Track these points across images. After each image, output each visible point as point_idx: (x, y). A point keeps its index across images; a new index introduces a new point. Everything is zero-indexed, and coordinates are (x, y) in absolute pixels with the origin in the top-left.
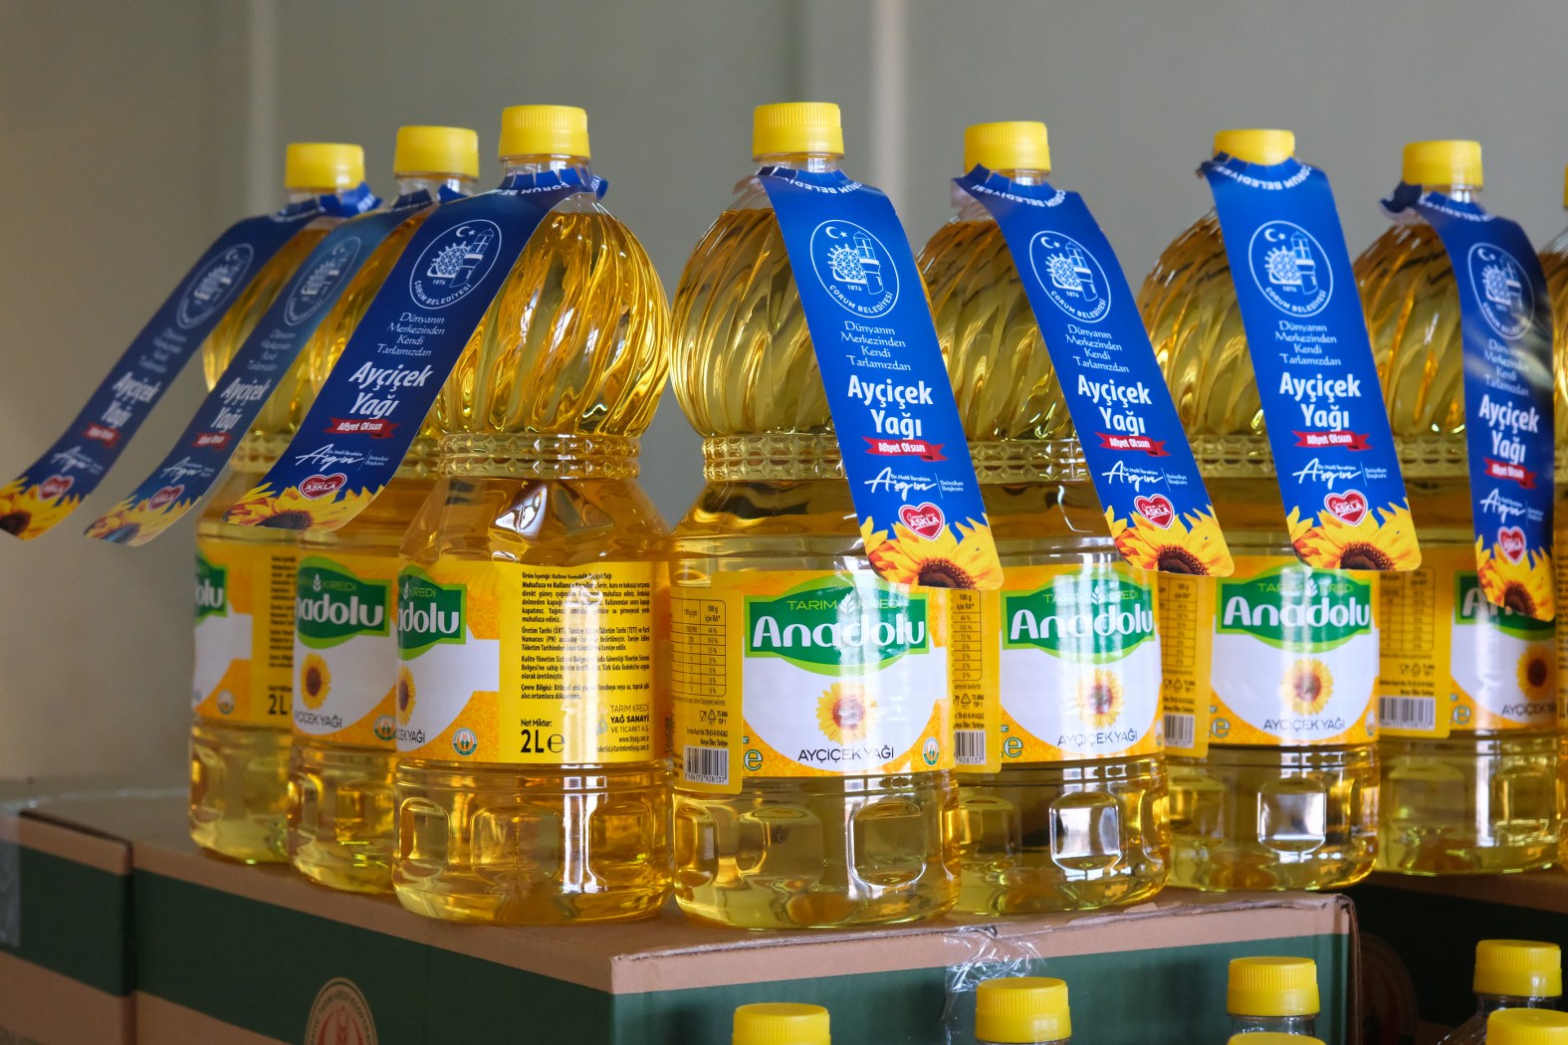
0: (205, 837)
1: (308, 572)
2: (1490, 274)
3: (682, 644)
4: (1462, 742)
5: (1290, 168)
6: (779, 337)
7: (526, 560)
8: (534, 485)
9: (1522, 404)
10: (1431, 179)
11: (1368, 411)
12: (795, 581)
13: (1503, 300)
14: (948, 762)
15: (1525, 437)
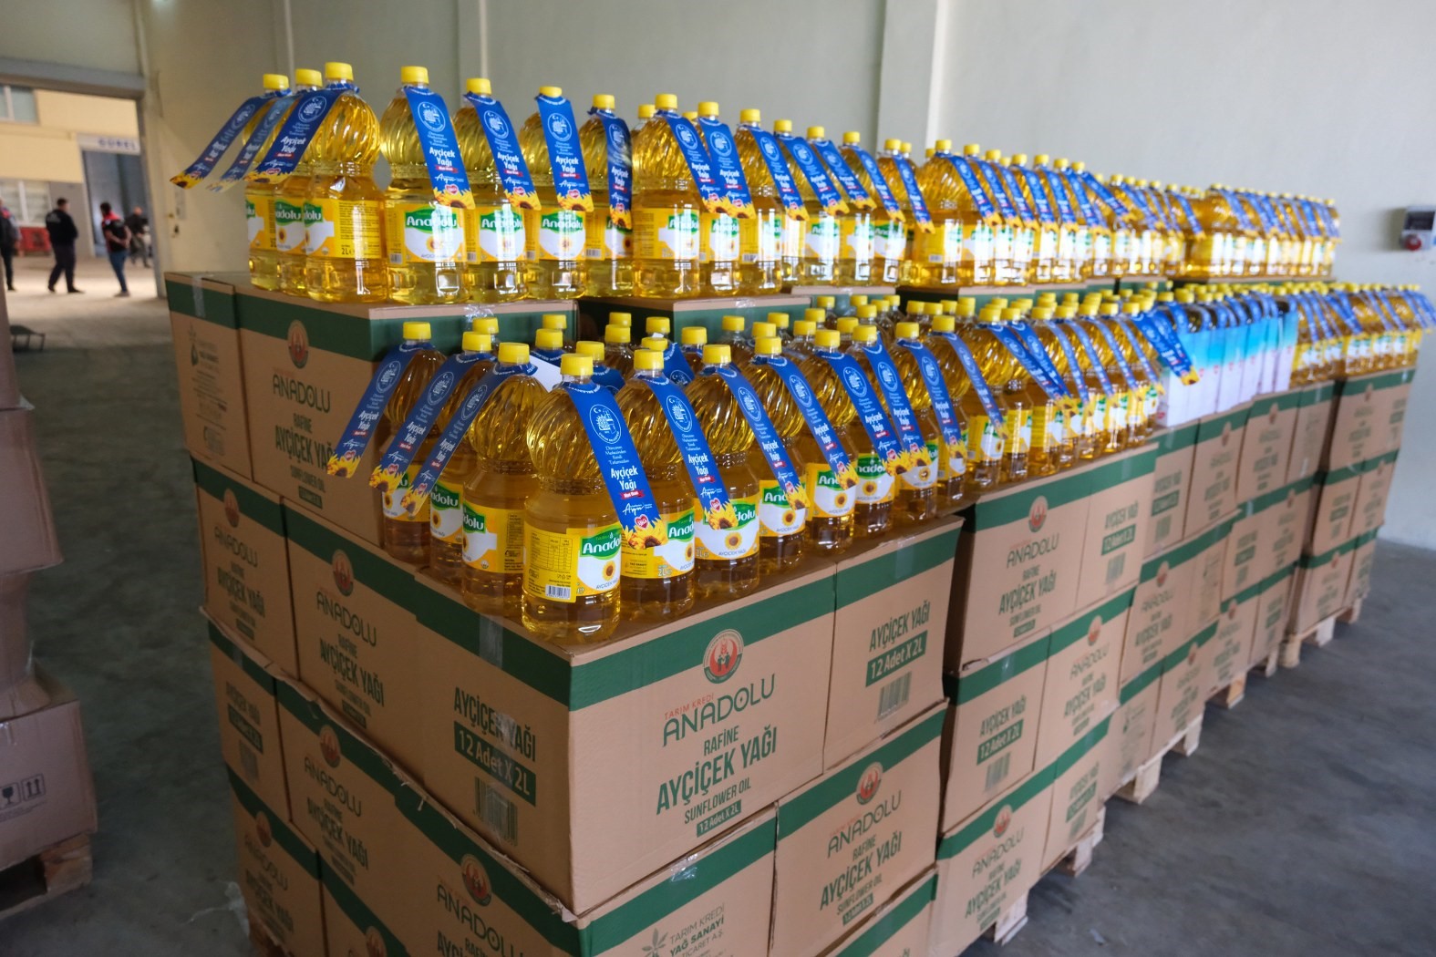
0: (255, 282)
1: (278, 203)
2: (615, 133)
3: (388, 226)
4: (608, 261)
5: (560, 99)
6: (410, 135)
7: (341, 199)
8: (340, 177)
9: (624, 170)
10: (601, 105)
11: (580, 168)
12: (418, 206)
13: (619, 141)
14: (464, 260)
15: (624, 179)
